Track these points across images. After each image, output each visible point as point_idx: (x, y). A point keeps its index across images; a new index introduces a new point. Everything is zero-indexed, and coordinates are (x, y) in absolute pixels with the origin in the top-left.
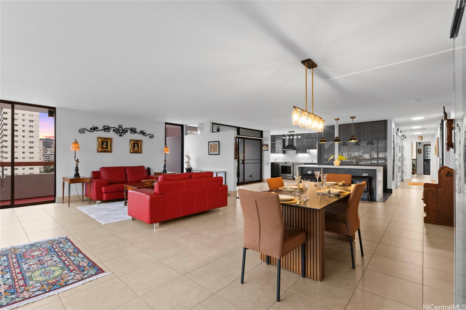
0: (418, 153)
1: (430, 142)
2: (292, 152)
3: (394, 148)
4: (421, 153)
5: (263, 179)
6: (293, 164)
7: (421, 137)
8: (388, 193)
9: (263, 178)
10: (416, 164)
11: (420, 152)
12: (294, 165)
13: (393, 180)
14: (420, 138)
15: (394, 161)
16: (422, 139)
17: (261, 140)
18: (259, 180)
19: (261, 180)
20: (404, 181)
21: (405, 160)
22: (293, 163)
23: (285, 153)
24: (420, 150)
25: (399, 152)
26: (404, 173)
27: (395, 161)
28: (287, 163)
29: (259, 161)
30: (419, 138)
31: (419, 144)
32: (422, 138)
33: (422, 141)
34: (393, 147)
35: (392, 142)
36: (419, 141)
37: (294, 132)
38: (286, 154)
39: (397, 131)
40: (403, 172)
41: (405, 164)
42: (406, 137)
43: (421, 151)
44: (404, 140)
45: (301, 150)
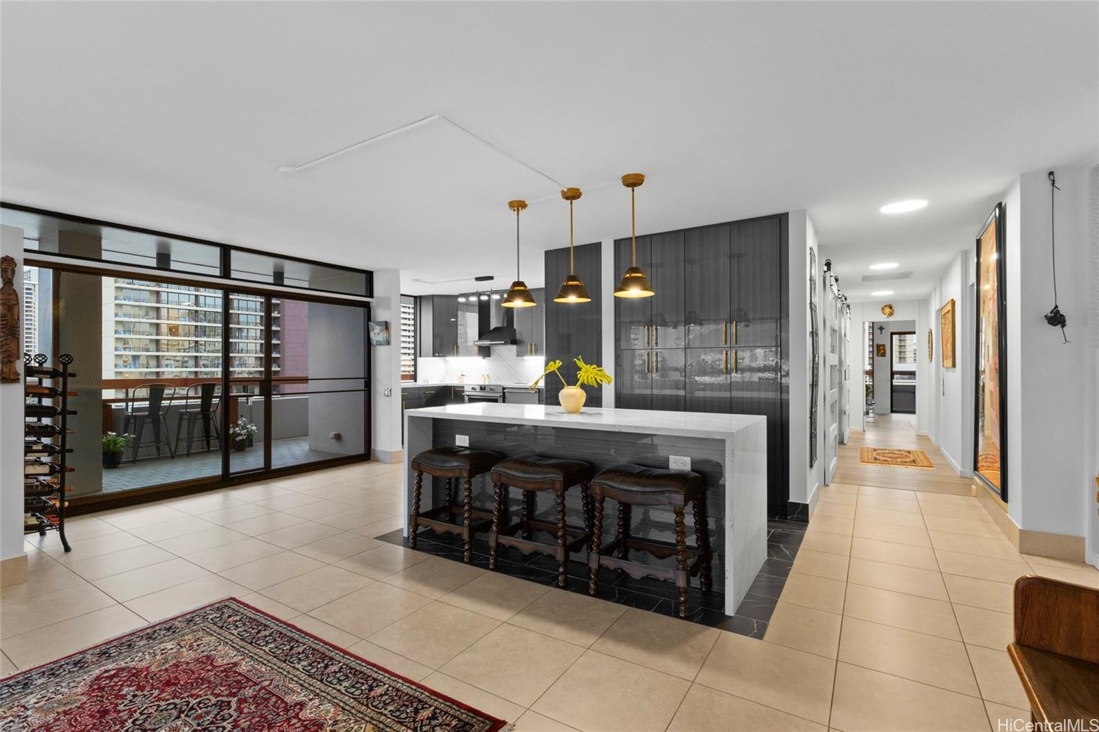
0: (877, 355)
1: (914, 322)
2: (507, 351)
3: (814, 334)
4: (884, 355)
5: (374, 450)
6: (504, 393)
7: (891, 307)
8: (790, 519)
9: (375, 445)
10: (873, 385)
11: (882, 351)
12: (506, 394)
13: (811, 466)
14: (888, 310)
15: (814, 385)
16: (891, 314)
17: (367, 306)
18: (360, 456)
19: (366, 456)
20: (845, 442)
21: (847, 377)
22: (504, 389)
23: (489, 356)
24: (882, 348)
25: (833, 351)
26: (845, 418)
27: (817, 384)
28: (484, 389)
29: (361, 384)
30: (883, 309)
31: (879, 331)
32: (893, 311)
33: (891, 319)
34: (809, 329)
35: (808, 306)
36: (881, 318)
37: (491, 278)
38: (492, 356)
39: (825, 272)
40: (842, 413)
41: (848, 388)
42: (848, 306)
43: (884, 349)
44: (845, 312)
45: (531, 345)
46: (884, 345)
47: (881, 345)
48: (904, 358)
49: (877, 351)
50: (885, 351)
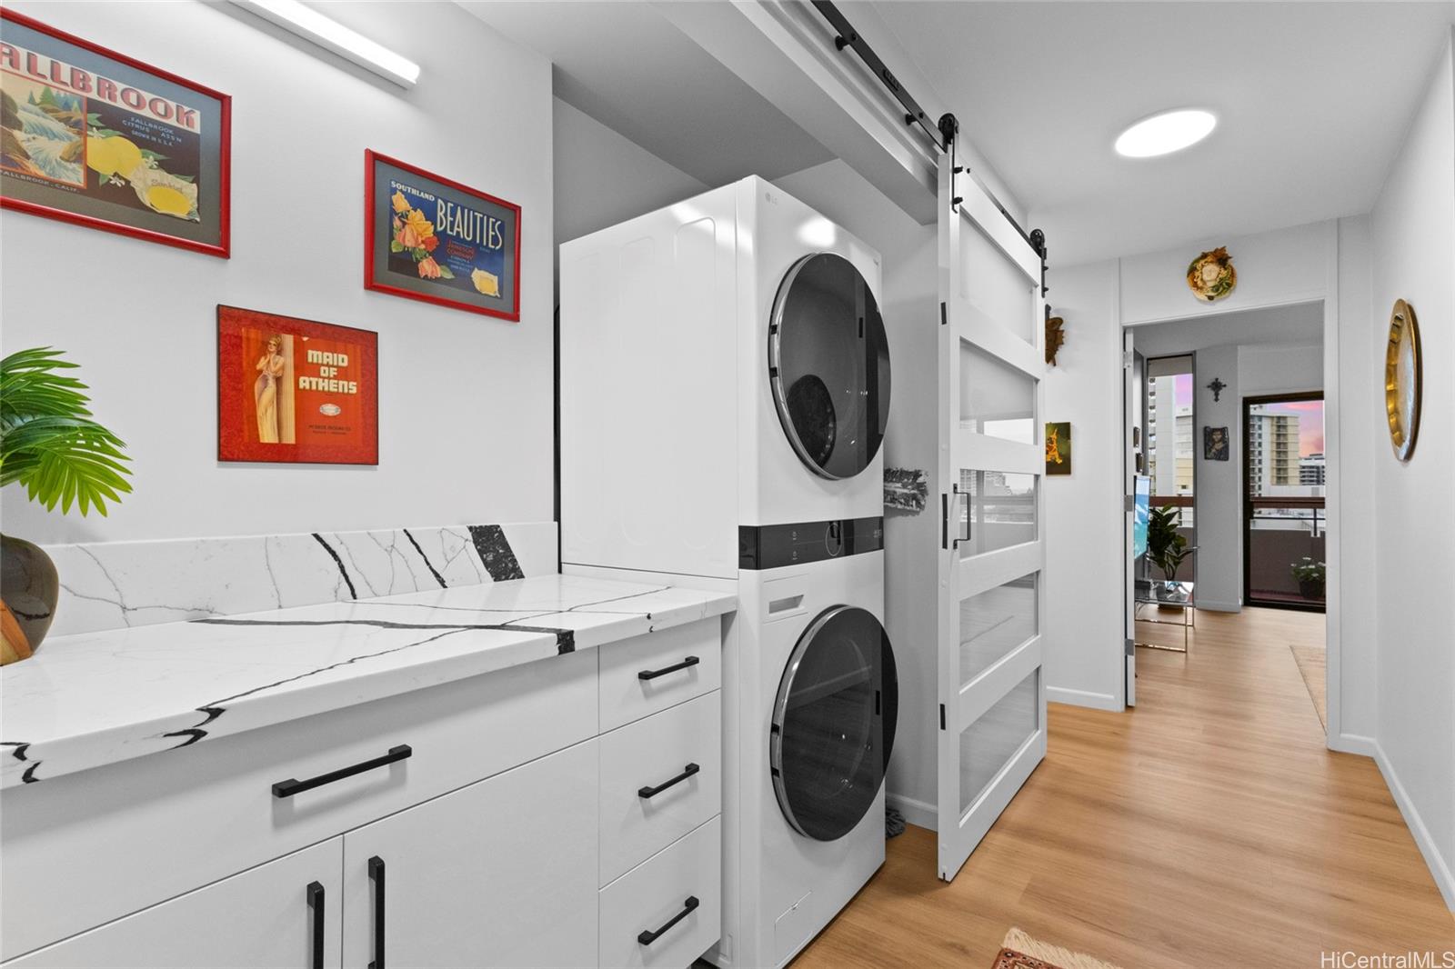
7: (1223, 259)
11: (1219, 446)
14: (1211, 273)
16: (1224, 286)
24: (1217, 436)
31: (1211, 393)
32: (1233, 275)
33: (1227, 305)
46: (1223, 431)
47: (1215, 430)
48: (1286, 478)
49: (1206, 444)
50: (1226, 448)
